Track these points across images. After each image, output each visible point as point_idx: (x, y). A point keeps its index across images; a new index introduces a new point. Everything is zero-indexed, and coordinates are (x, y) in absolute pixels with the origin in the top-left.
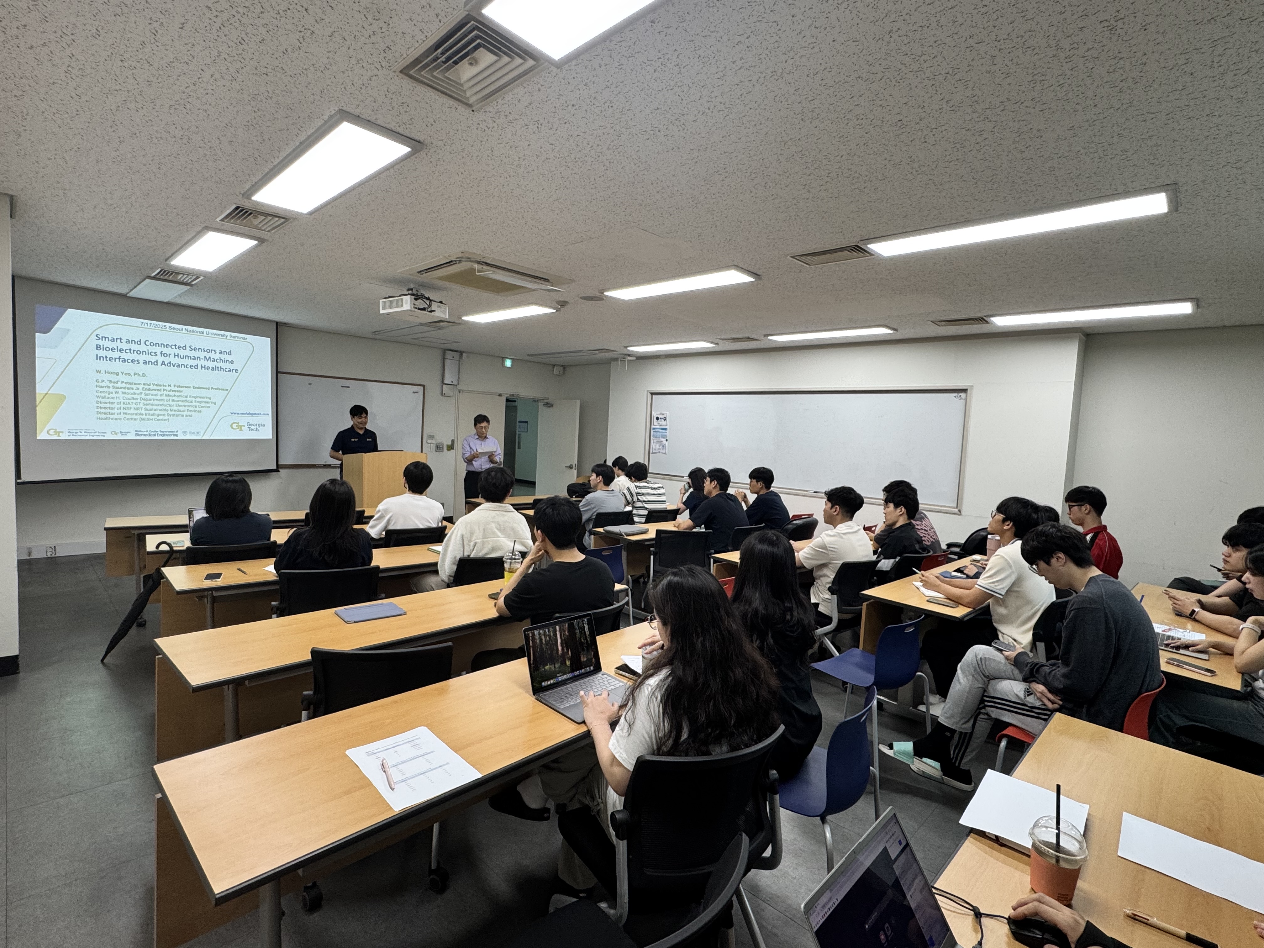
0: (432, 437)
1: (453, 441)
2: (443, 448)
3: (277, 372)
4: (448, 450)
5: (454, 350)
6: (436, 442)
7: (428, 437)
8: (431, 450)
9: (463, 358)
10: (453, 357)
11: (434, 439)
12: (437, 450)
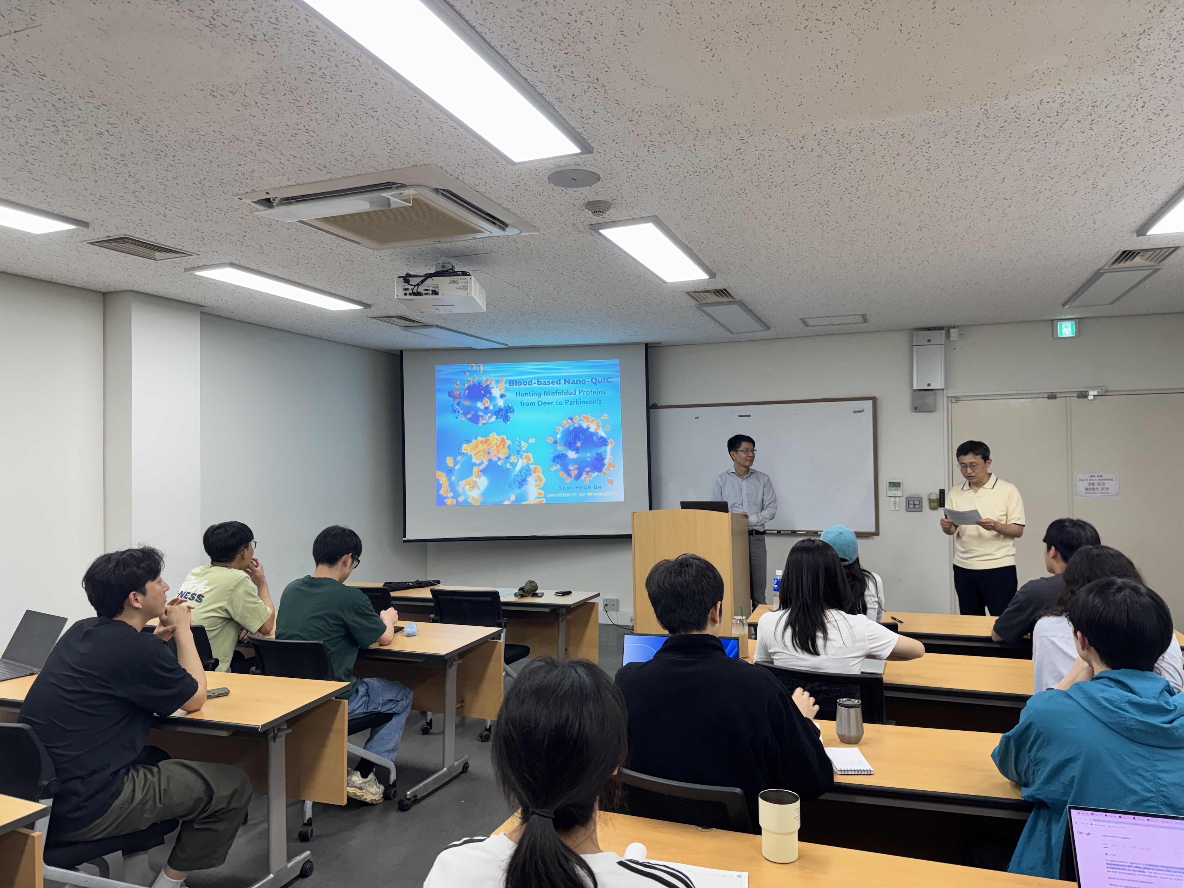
0: (895, 485)
1: (942, 492)
2: (920, 503)
3: (651, 407)
4: (933, 508)
5: (932, 328)
6: (907, 494)
7: (889, 487)
8: (897, 508)
9: (951, 339)
10: (929, 341)
11: (899, 490)
12: (908, 509)
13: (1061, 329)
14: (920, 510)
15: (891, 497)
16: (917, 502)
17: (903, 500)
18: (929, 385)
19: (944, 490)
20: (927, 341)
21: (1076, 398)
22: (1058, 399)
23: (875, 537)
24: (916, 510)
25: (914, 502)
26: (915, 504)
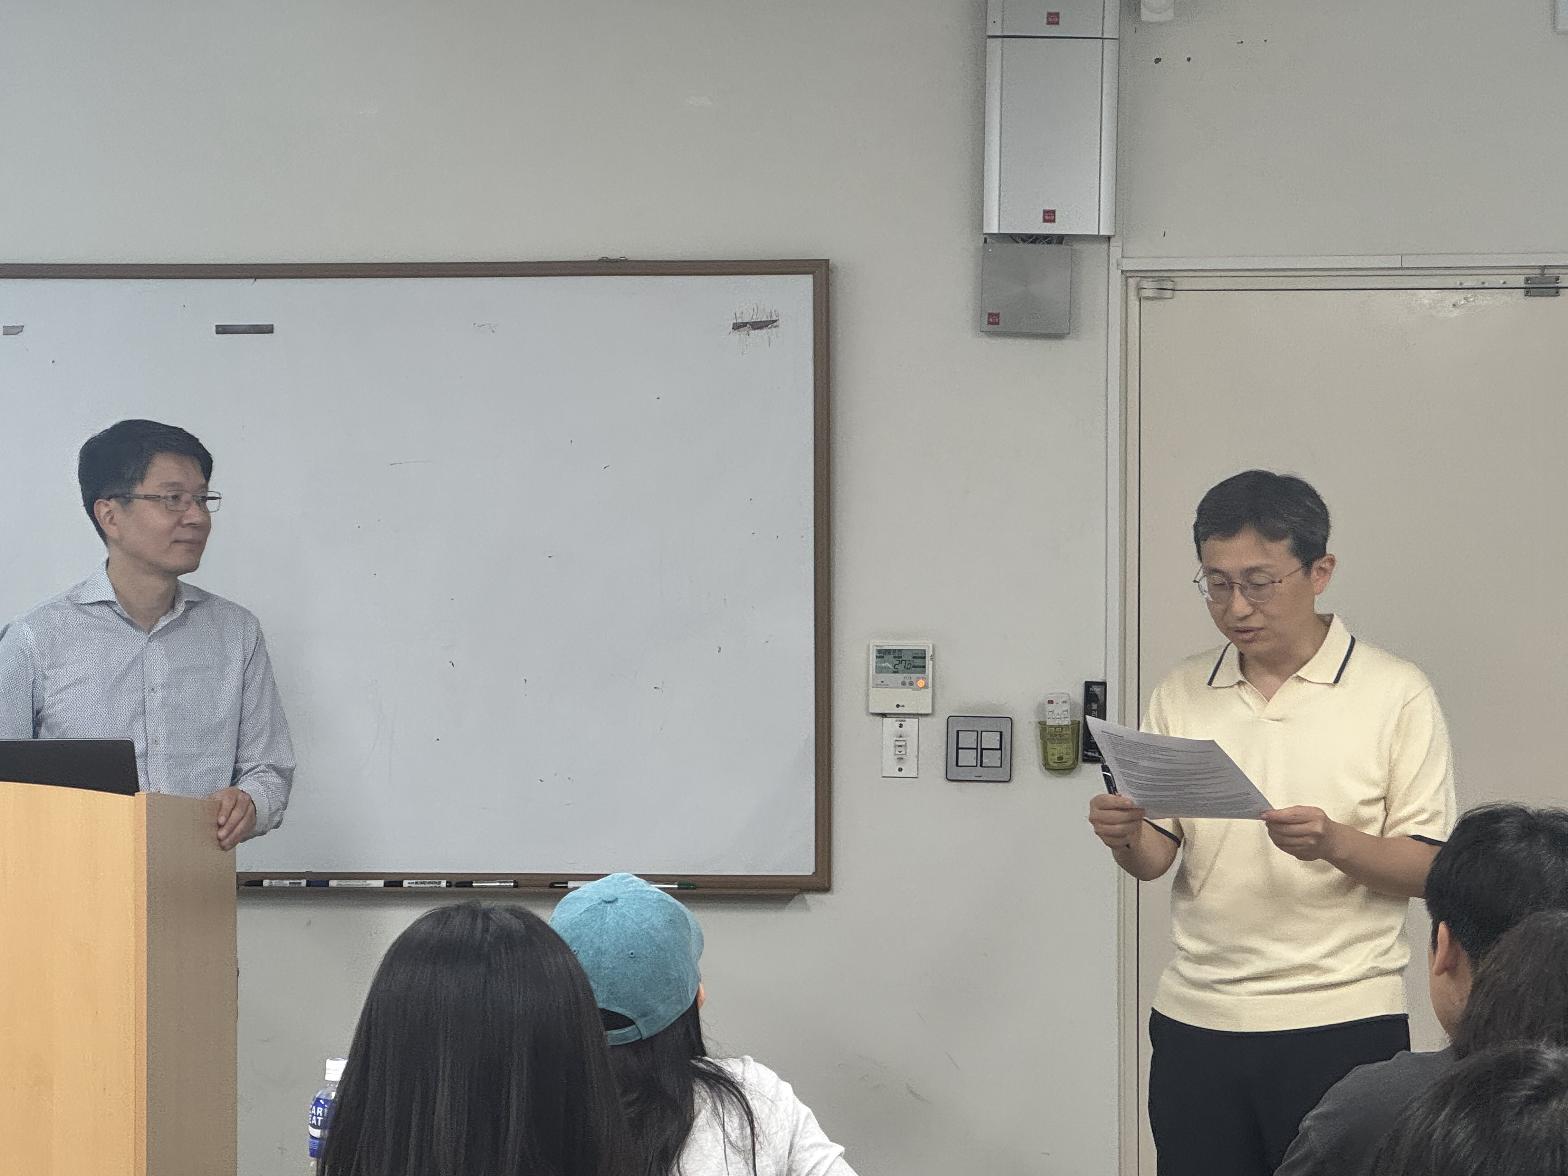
0: (903, 663)
1: (1095, 695)
2: (1006, 746)
4: (1054, 768)
6: (950, 705)
7: (879, 670)
8: (909, 770)
9: (1146, 15)
10: (1053, 19)
11: (921, 683)
12: (955, 773)
14: (1003, 774)
15: (884, 715)
16: (991, 740)
17: (935, 730)
18: (1049, 216)
19: (1104, 684)
20: (1044, 19)
22: (1563, 296)
23: (810, 898)
24: (985, 774)
25: (980, 738)
26: (982, 749)
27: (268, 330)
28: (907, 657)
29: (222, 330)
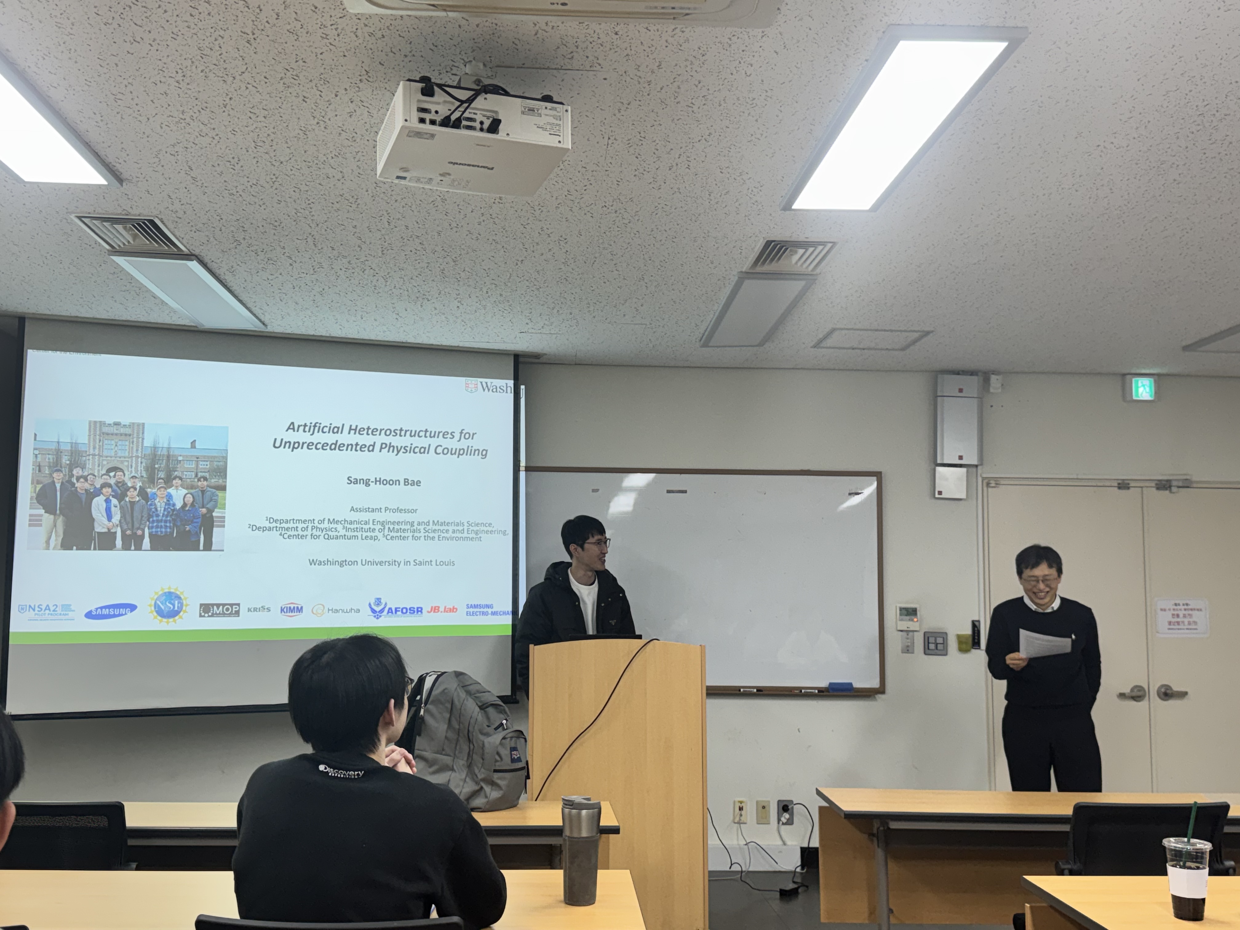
1: (975, 625)
2: (945, 643)
4: (963, 649)
5: (963, 371)
6: (925, 628)
7: (901, 615)
8: (911, 650)
9: (992, 390)
10: (961, 390)
11: (915, 620)
12: (927, 651)
13: (1137, 387)
14: (944, 652)
15: (902, 631)
16: (939, 640)
17: (920, 636)
18: (961, 458)
19: (979, 621)
20: (957, 391)
21: (1154, 489)
22: (1132, 489)
23: (878, 696)
24: (938, 652)
25: (936, 640)
26: (937, 644)
27: (685, 492)
28: (910, 611)
29: (669, 492)
